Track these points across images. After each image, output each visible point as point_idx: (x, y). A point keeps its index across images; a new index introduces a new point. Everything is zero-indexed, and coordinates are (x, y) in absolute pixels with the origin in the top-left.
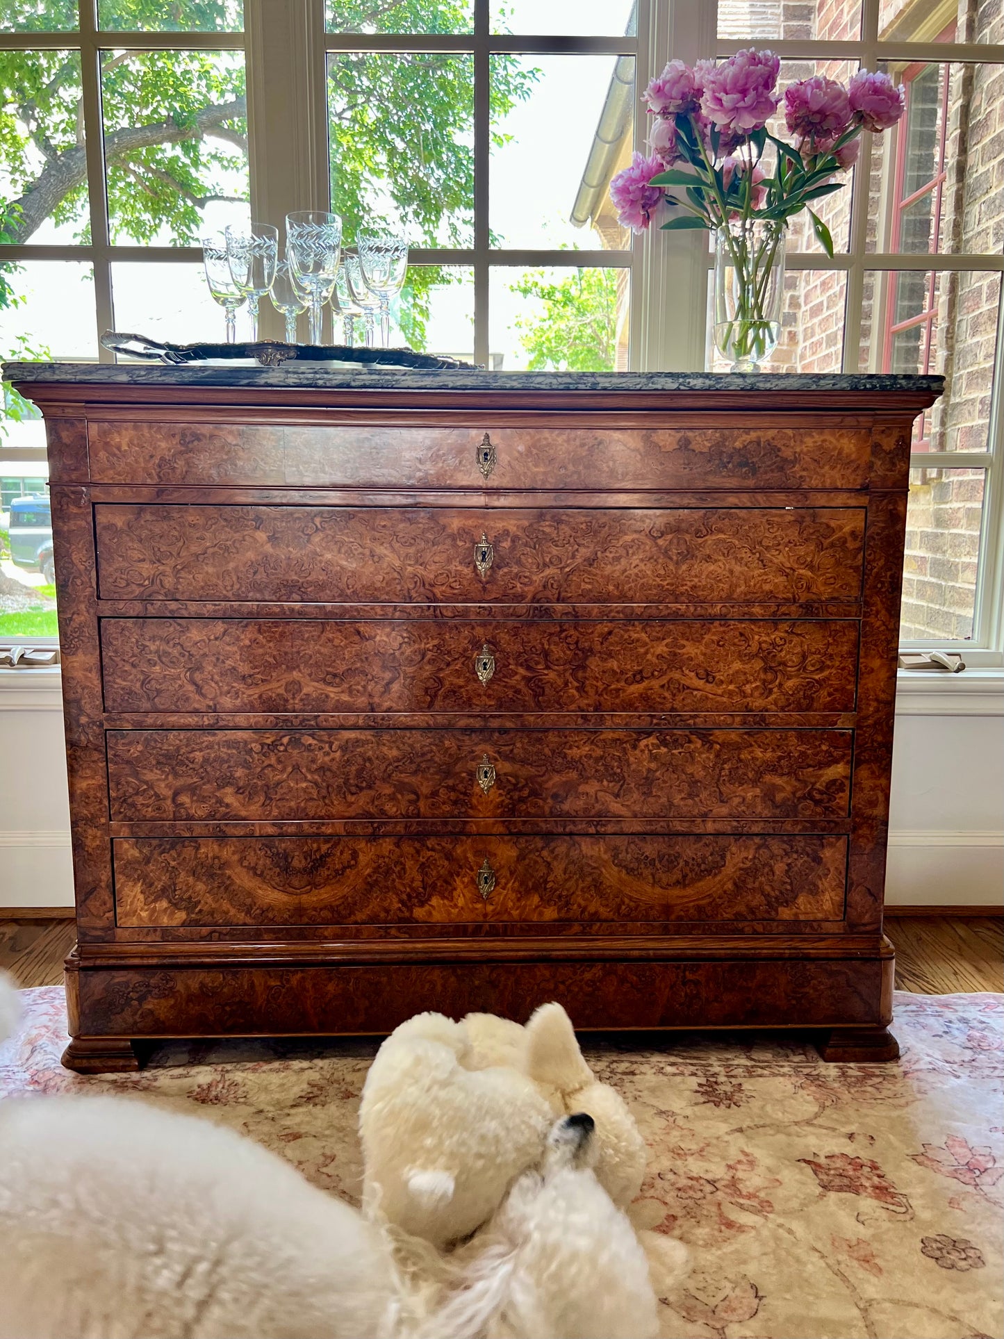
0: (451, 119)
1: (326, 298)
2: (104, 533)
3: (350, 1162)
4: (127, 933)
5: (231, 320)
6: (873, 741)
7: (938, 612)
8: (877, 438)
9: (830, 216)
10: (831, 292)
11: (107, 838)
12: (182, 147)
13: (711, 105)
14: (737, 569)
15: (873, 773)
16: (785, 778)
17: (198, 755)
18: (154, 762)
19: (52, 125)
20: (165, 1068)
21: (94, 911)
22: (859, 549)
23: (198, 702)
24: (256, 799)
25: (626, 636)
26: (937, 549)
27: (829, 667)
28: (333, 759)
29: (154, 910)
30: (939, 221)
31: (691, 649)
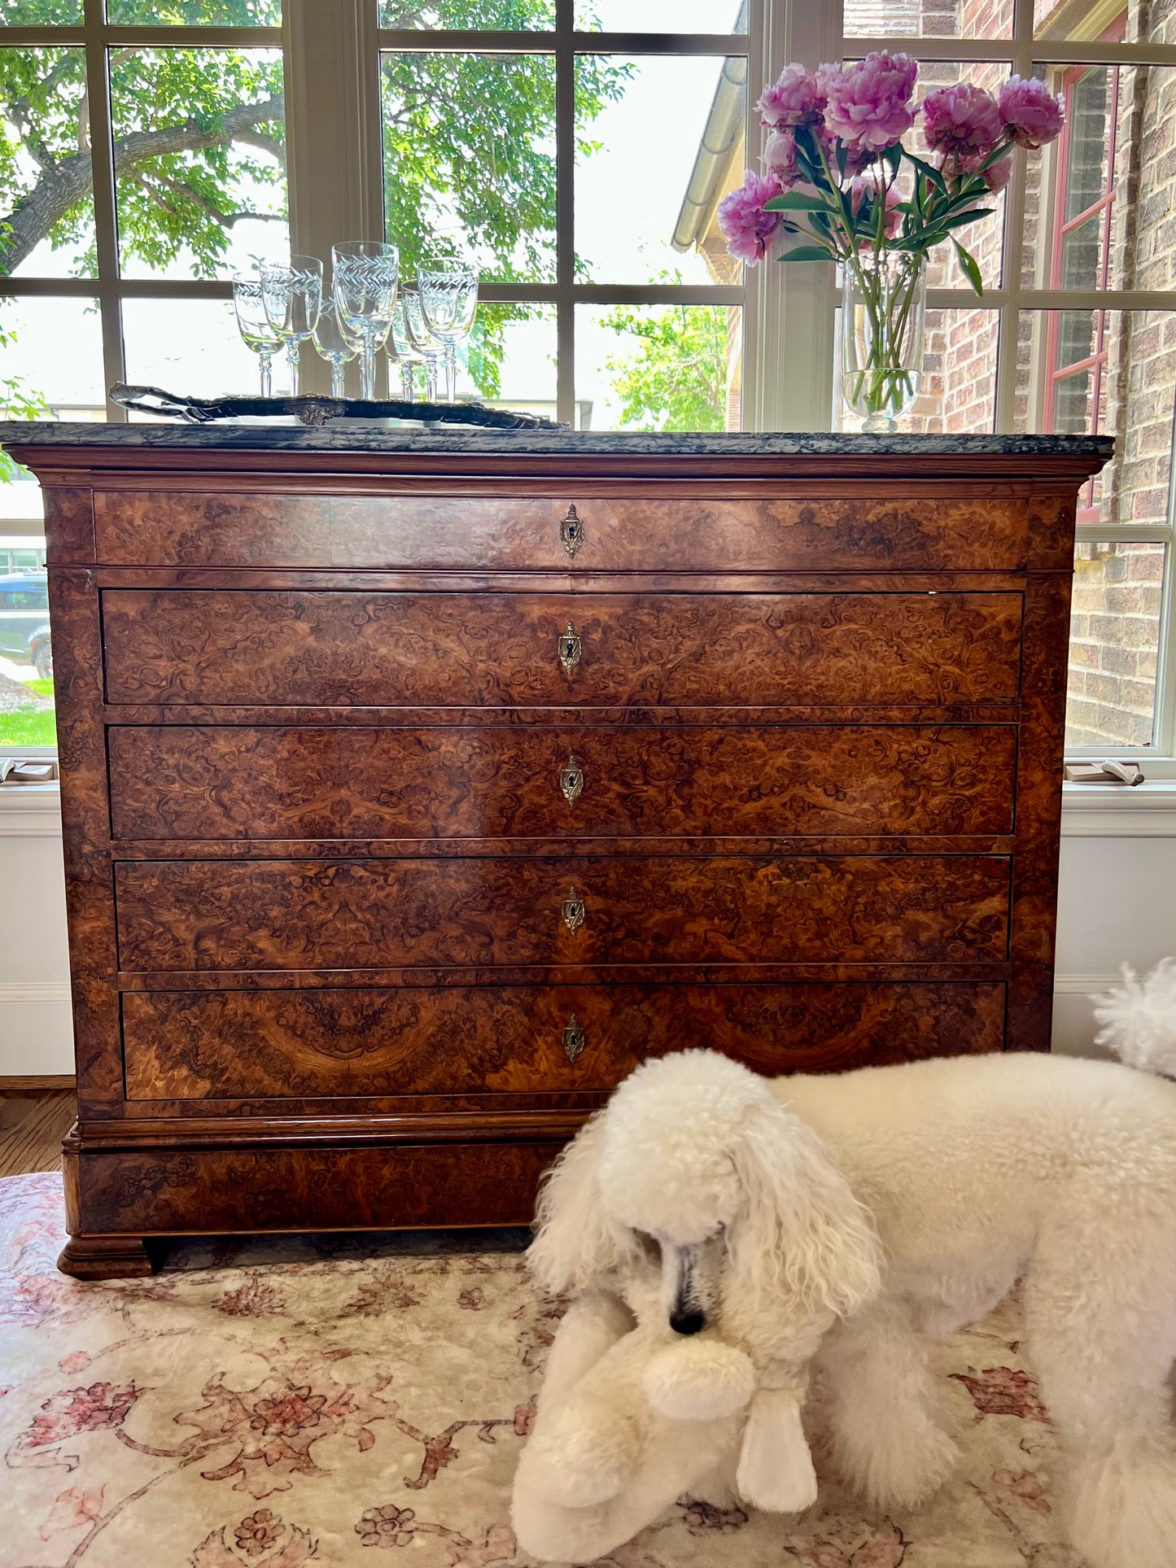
0: (529, 123)
1: (379, 343)
2: (113, 625)
3: (409, 1384)
4: (139, 1107)
5: (265, 369)
6: (1034, 869)
7: (1113, 711)
8: (1035, 509)
9: (980, 241)
10: (982, 331)
11: (115, 992)
12: (206, 155)
13: (836, 117)
14: (872, 665)
15: (1035, 907)
16: (931, 914)
17: (226, 891)
18: (172, 900)
19: (48, 128)
20: (184, 1271)
21: (97, 1079)
22: (1015, 642)
23: (225, 827)
24: (296, 943)
25: (740, 745)
26: (1110, 637)
27: (981, 781)
28: (389, 895)
29: (172, 1079)
30: (1108, 247)
31: (817, 761)
